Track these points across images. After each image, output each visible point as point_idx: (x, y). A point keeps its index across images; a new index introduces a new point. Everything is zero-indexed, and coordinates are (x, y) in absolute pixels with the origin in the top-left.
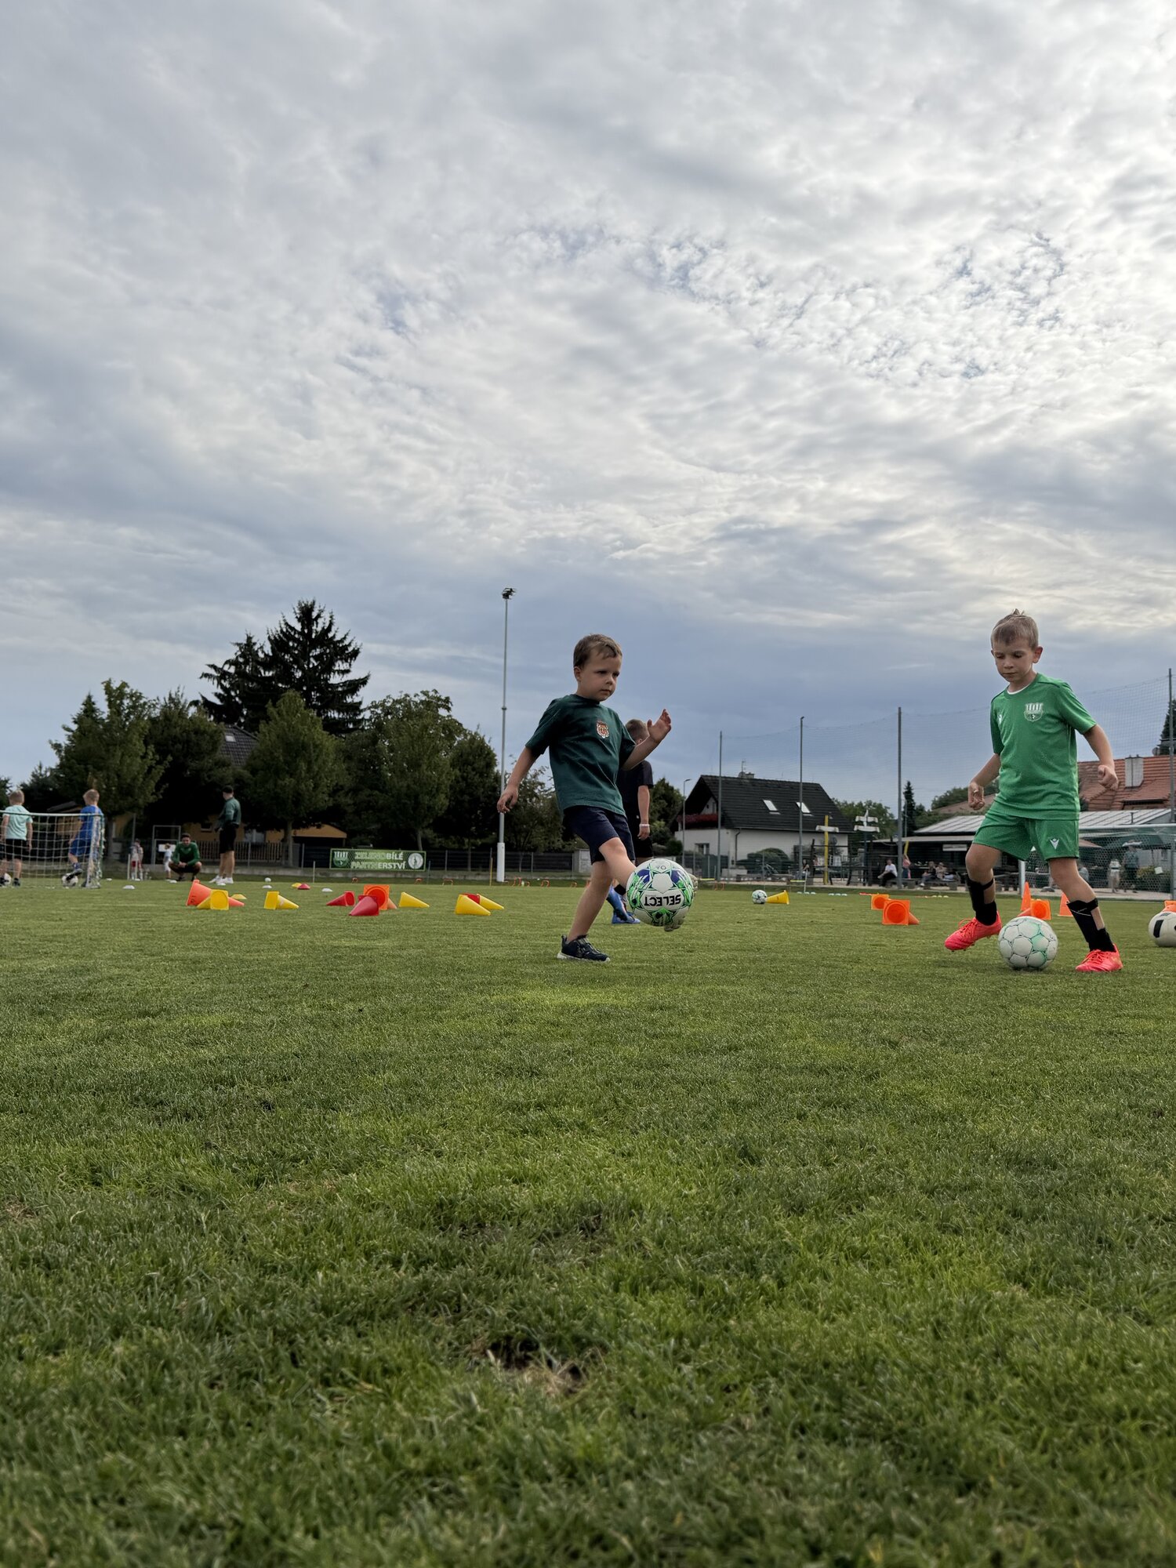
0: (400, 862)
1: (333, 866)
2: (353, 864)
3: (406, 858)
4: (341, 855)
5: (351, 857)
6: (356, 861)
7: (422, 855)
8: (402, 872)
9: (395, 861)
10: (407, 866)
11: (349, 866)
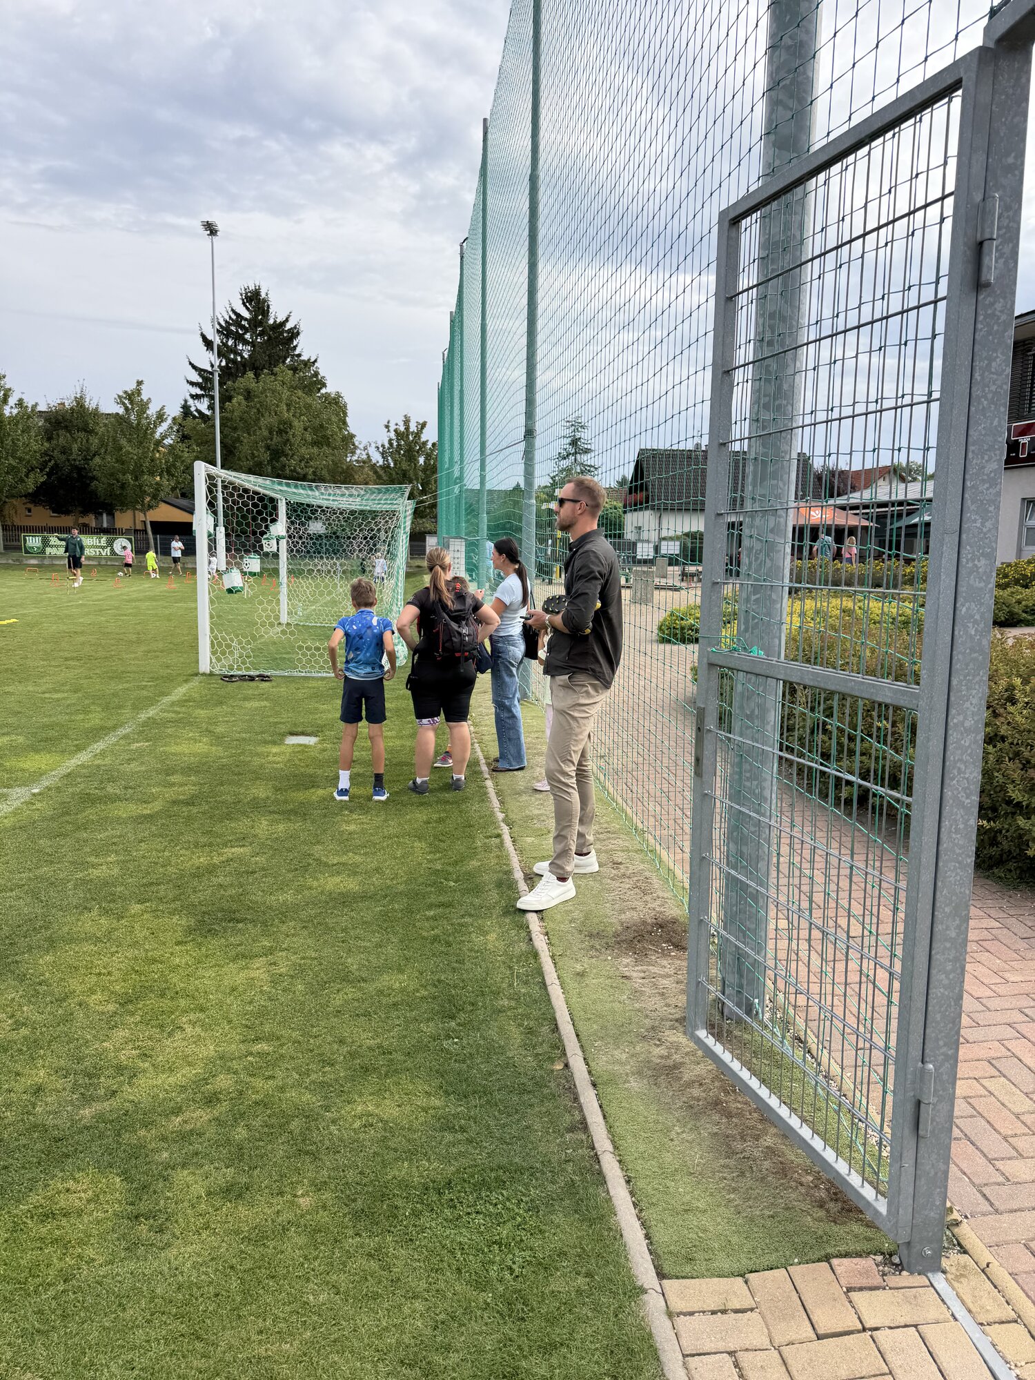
0: (103, 548)
1: (27, 552)
2: (48, 550)
3: (110, 543)
4: (34, 541)
5: (46, 543)
6: (52, 546)
7: (130, 540)
8: (107, 559)
9: (97, 547)
10: (113, 551)
11: (43, 552)
